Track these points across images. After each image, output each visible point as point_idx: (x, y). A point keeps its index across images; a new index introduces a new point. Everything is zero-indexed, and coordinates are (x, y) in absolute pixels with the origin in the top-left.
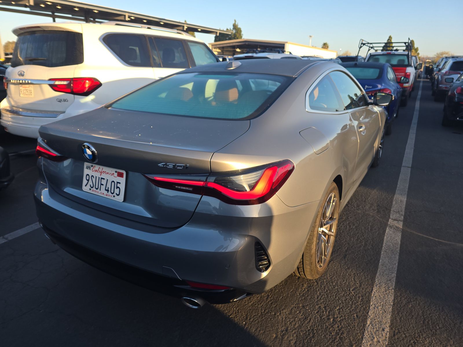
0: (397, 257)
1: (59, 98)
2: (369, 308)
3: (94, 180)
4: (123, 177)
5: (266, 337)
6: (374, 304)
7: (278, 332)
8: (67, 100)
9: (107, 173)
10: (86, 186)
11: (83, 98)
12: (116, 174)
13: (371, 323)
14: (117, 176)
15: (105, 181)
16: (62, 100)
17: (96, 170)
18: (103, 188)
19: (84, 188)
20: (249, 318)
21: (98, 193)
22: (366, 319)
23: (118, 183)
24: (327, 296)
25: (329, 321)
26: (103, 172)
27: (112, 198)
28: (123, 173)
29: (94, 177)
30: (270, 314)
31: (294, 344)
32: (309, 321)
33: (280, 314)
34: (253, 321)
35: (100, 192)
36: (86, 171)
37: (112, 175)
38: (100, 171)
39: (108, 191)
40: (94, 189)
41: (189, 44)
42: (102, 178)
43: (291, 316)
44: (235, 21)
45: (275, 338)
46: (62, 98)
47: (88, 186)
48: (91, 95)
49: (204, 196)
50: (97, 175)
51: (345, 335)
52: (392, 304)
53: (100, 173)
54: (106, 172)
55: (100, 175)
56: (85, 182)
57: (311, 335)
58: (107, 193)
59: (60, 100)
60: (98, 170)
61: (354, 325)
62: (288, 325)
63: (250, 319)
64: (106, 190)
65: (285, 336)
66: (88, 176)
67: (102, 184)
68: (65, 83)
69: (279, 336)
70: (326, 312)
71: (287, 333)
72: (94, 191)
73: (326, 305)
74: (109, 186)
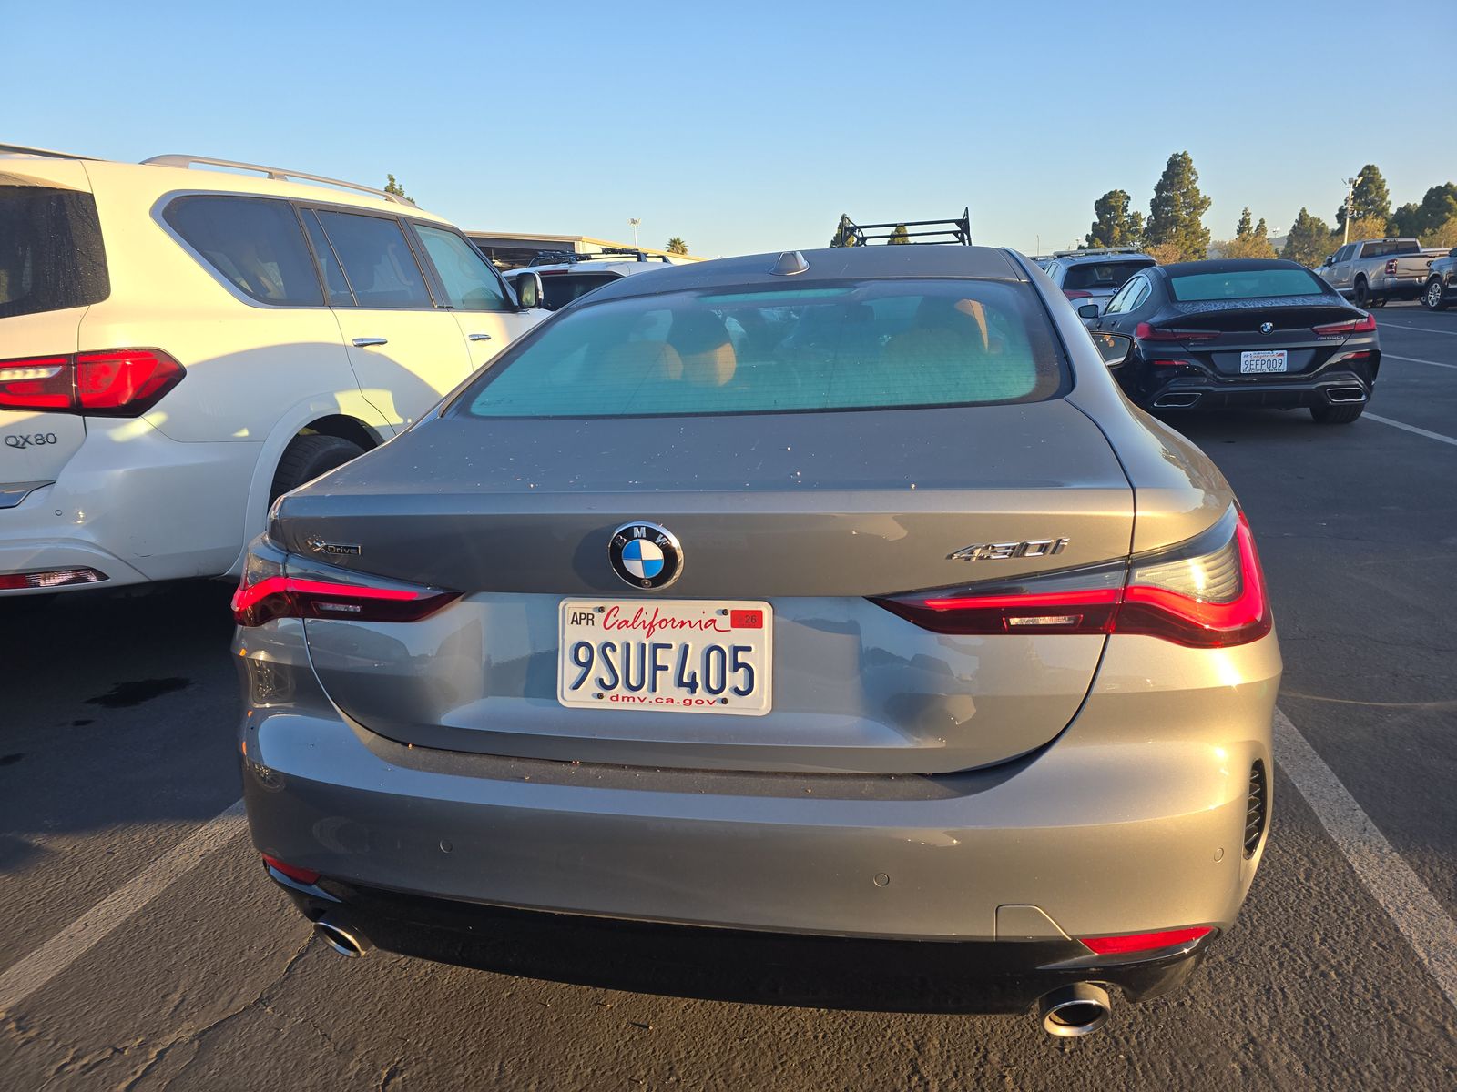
0: (1326, 767)
1: (17, 435)
2: (1388, 916)
3: (616, 659)
4: (760, 625)
5: (1218, 1080)
6: (1390, 903)
7: (1236, 1055)
8: (51, 439)
9: (682, 624)
10: (576, 687)
11: (124, 424)
12: (725, 622)
13: (1428, 955)
14: (730, 628)
15: (675, 653)
16: (32, 440)
17: (626, 622)
18: (666, 680)
19: (570, 698)
20: (1122, 1038)
21: (644, 702)
22: (1407, 946)
23: (736, 650)
24: (1261, 913)
25: (1329, 980)
26: (660, 622)
27: (718, 709)
28: (760, 613)
29: (614, 649)
30: (1166, 1008)
31: (1307, 1073)
32: (1285, 997)
33: (1192, 998)
34: (1140, 1043)
35: (652, 697)
36: (570, 634)
37: (706, 627)
38: (644, 621)
39: (692, 686)
40: (620, 689)
41: (420, 231)
42: (656, 647)
43: (1226, 997)
44: (392, 179)
45: (1243, 1072)
46: (31, 432)
47: (590, 685)
48: (153, 412)
49: (1112, 637)
50: (635, 637)
51: (1401, 1005)
52: (1427, 889)
53: (644, 628)
54: (673, 619)
55: (648, 636)
56: (568, 671)
57: (1325, 1034)
58: (689, 696)
59: (22, 441)
60: (634, 621)
61: (1399, 973)
62: (1243, 1024)
63: (1127, 1040)
64: (681, 684)
65: (1263, 1058)
66: (582, 651)
67: (656, 668)
68: (43, 373)
69: (1249, 1064)
70: (1301, 959)
71: (1260, 1049)
72: (619, 701)
73: (1283, 938)
74: (694, 665)
